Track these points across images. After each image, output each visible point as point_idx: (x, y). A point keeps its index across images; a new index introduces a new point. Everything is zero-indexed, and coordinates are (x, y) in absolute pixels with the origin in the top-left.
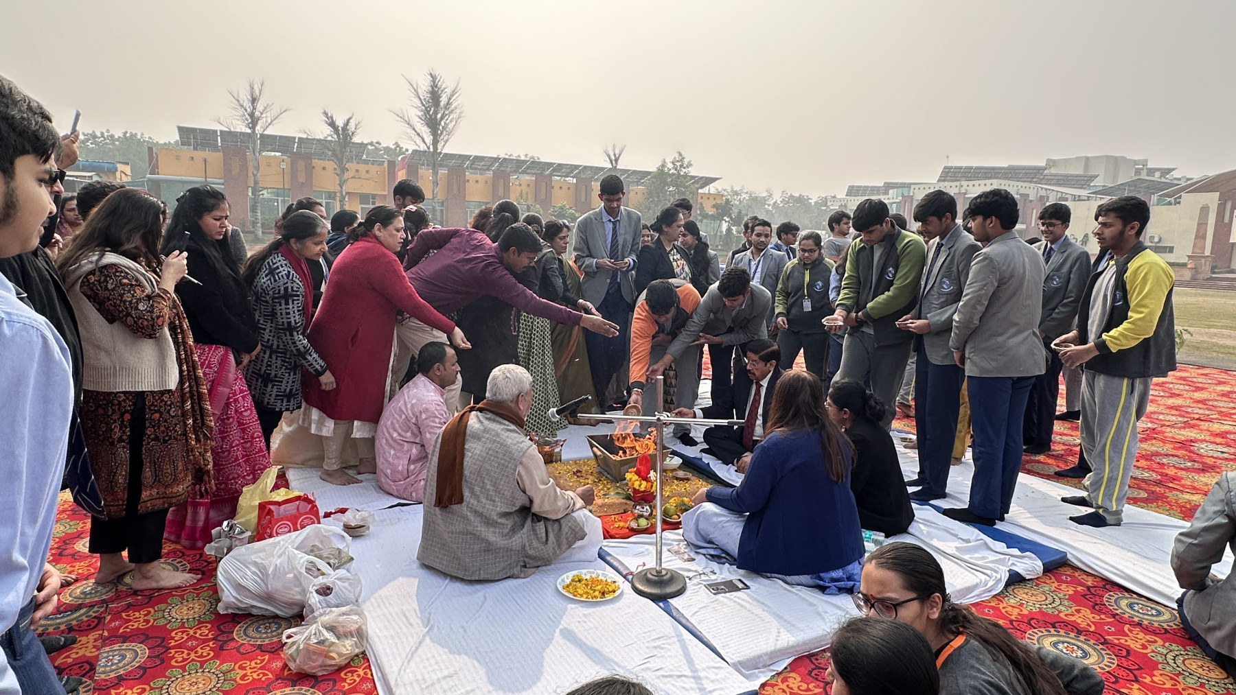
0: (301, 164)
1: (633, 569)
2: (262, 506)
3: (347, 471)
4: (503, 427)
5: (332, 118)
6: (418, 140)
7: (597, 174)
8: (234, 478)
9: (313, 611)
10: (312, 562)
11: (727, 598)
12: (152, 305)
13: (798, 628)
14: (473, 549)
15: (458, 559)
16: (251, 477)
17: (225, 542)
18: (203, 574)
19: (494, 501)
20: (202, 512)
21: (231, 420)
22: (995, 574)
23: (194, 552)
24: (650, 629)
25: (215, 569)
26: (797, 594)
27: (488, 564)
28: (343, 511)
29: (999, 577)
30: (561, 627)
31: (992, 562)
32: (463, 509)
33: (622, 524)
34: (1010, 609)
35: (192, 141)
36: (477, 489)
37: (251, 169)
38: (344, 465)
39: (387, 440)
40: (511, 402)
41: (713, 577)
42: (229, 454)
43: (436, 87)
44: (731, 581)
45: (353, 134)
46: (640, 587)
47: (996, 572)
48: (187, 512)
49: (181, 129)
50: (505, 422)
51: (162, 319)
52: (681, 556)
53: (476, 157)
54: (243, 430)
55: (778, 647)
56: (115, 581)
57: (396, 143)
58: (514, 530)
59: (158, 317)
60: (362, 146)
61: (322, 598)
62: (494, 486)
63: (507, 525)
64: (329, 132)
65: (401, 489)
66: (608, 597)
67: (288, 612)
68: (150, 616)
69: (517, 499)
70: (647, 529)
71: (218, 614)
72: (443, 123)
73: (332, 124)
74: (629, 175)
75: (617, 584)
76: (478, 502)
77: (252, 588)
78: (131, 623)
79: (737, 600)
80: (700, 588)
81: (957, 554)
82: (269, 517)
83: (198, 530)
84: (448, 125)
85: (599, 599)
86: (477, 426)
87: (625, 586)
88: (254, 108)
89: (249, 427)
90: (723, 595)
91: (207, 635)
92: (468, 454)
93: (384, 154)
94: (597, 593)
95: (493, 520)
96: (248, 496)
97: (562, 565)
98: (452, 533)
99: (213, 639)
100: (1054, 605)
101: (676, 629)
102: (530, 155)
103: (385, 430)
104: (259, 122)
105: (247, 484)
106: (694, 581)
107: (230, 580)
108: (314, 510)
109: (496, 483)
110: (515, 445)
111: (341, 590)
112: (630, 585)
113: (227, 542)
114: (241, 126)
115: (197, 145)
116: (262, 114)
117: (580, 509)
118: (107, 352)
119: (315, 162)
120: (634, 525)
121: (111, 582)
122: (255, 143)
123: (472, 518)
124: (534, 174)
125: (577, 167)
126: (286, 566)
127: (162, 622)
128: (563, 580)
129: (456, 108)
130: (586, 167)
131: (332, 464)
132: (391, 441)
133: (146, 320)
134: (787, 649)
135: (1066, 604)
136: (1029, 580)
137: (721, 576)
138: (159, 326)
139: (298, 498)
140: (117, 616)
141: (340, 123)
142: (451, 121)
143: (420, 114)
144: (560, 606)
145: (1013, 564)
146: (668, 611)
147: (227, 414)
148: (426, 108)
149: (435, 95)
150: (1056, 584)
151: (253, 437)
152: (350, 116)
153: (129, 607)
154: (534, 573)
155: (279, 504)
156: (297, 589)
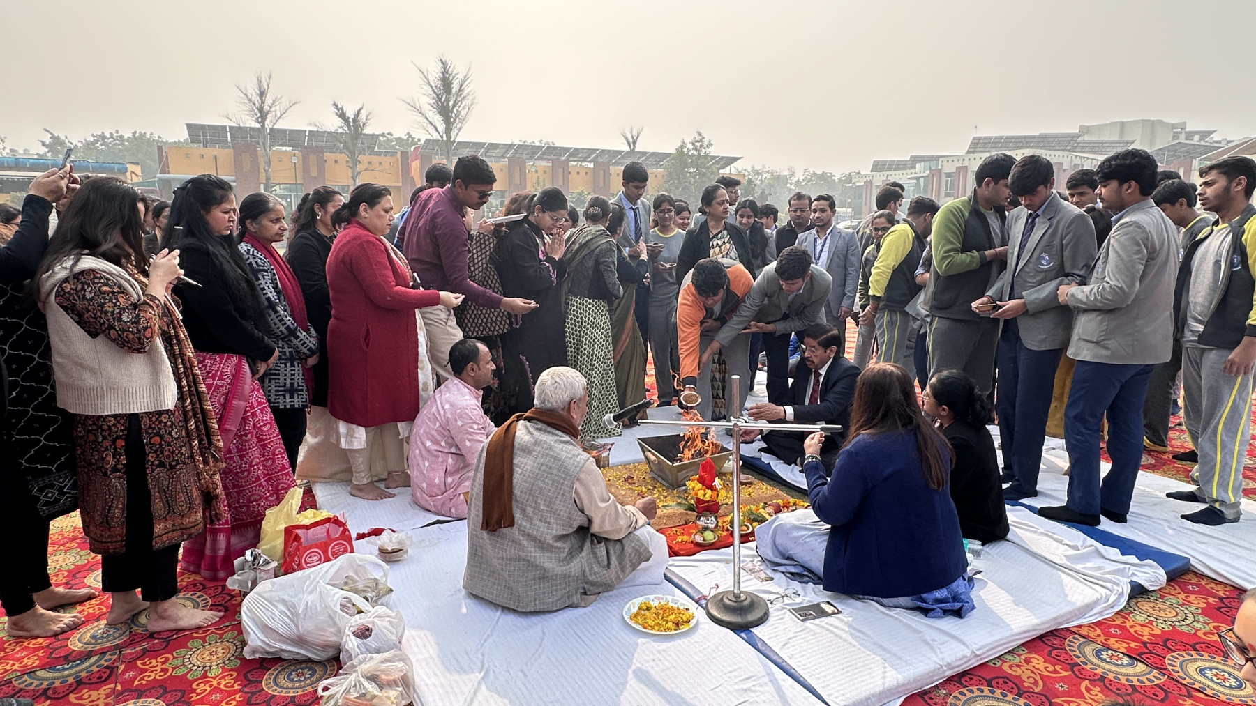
0: (313, 158)
1: (705, 593)
2: (288, 531)
3: (377, 484)
4: (556, 438)
5: (342, 109)
6: (432, 130)
7: (615, 157)
8: (255, 500)
9: (351, 658)
10: (346, 598)
11: (815, 625)
12: (138, 315)
13: (905, 661)
14: (527, 577)
15: (510, 588)
16: (275, 497)
17: (249, 575)
18: (226, 611)
19: (549, 523)
20: (222, 539)
21: (249, 436)
22: (1115, 587)
23: (216, 584)
24: (736, 667)
25: (240, 605)
26: (897, 619)
27: (544, 593)
28: (377, 532)
29: (1121, 590)
30: (634, 667)
31: (1110, 573)
32: (514, 532)
33: (685, 538)
34: (1138, 628)
35: (202, 138)
36: (529, 510)
37: (262, 165)
38: (376, 479)
39: (420, 450)
40: (563, 409)
41: (798, 600)
42: (249, 474)
43: (447, 73)
44: (818, 605)
45: (364, 125)
46: (715, 613)
47: (1117, 584)
48: (206, 539)
49: (189, 126)
50: (557, 432)
51: (150, 330)
52: (757, 574)
53: (491, 144)
54: (264, 447)
55: (887, 686)
56: (130, 621)
57: (408, 133)
58: (572, 555)
59: (145, 329)
60: (374, 137)
61: (360, 641)
62: (548, 506)
63: (564, 548)
64: (340, 125)
65: (439, 504)
66: (684, 628)
67: (323, 656)
68: (167, 664)
69: (574, 520)
70: (713, 543)
71: (243, 660)
72: (455, 111)
73: (342, 116)
74: (647, 158)
75: (690, 611)
76: (531, 524)
77: (281, 630)
78: (147, 674)
79: (827, 626)
80: (785, 613)
81: (1069, 564)
82: (296, 543)
83: (219, 559)
84: (460, 112)
85: (673, 632)
86: (527, 438)
87: (699, 614)
88: (263, 102)
89: (269, 443)
90: (812, 621)
91: (233, 686)
92: (518, 470)
93: (396, 144)
94: (670, 625)
95: (548, 544)
96: (272, 519)
97: (626, 590)
98: (503, 559)
99: (240, 691)
100: (1188, 622)
101: (765, 666)
102: (544, 141)
103: (418, 439)
104: (268, 116)
105: (270, 506)
106: (778, 605)
107: (256, 621)
108: (345, 535)
109: (550, 502)
110: (571, 458)
111: (381, 630)
112: (704, 612)
113: (251, 574)
114: (250, 121)
115: (207, 142)
116: (271, 107)
117: (643, 526)
118: (92, 371)
119: (327, 155)
120: (699, 539)
121: (125, 622)
122: (265, 138)
123: (525, 543)
124: (550, 160)
125: (594, 151)
126: (318, 605)
127: (182, 671)
128: (629, 609)
129: (468, 94)
130: (603, 151)
131: (362, 478)
132: (424, 452)
133: (132, 332)
134: (897, 687)
135: (1201, 620)
136: (1151, 592)
137: (807, 599)
138: (147, 339)
139: (328, 520)
140: (131, 664)
141: (350, 114)
142: (464, 108)
143: (432, 101)
144: (628, 639)
145: (1133, 574)
146: (752, 642)
147: (244, 430)
148: (438, 96)
149: (446, 82)
150: (1183, 595)
151: (274, 454)
152: (361, 106)
153: (144, 654)
154: (595, 601)
155: (307, 527)
156: (332, 630)
